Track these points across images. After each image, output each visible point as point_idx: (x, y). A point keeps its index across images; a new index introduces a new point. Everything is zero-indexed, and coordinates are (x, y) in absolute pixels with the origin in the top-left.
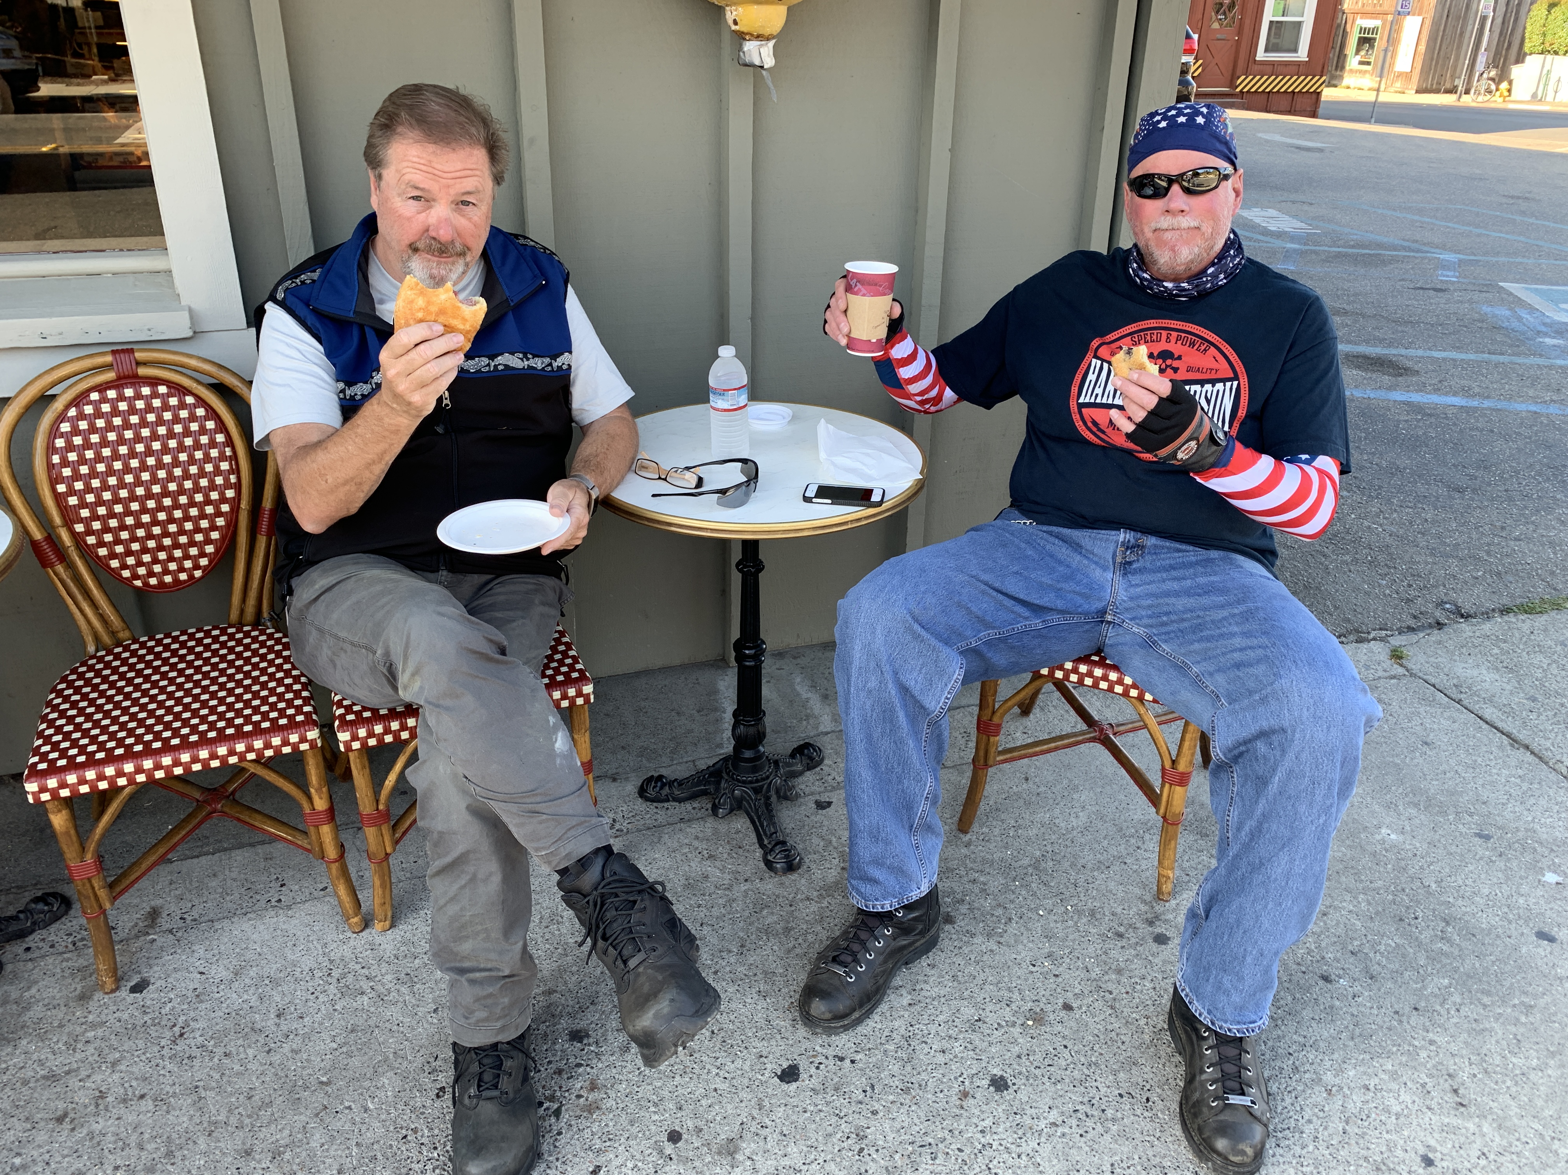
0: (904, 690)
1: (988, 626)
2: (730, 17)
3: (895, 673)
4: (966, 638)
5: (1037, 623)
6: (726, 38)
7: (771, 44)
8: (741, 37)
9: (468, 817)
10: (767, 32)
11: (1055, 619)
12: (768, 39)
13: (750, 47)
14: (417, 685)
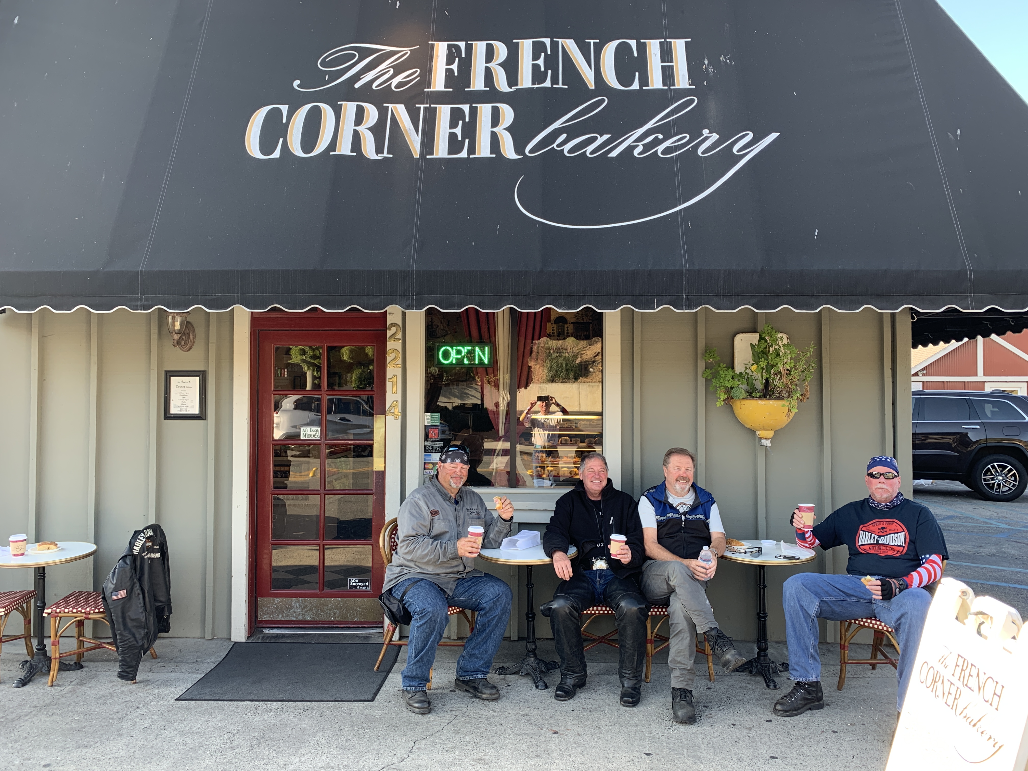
0: (802, 607)
1: (830, 595)
2: (758, 433)
3: (799, 602)
4: (822, 597)
5: (847, 599)
6: (757, 439)
7: (770, 440)
8: (761, 438)
9: (684, 619)
10: (768, 437)
11: (854, 599)
12: (769, 439)
13: (763, 441)
14: (675, 581)
